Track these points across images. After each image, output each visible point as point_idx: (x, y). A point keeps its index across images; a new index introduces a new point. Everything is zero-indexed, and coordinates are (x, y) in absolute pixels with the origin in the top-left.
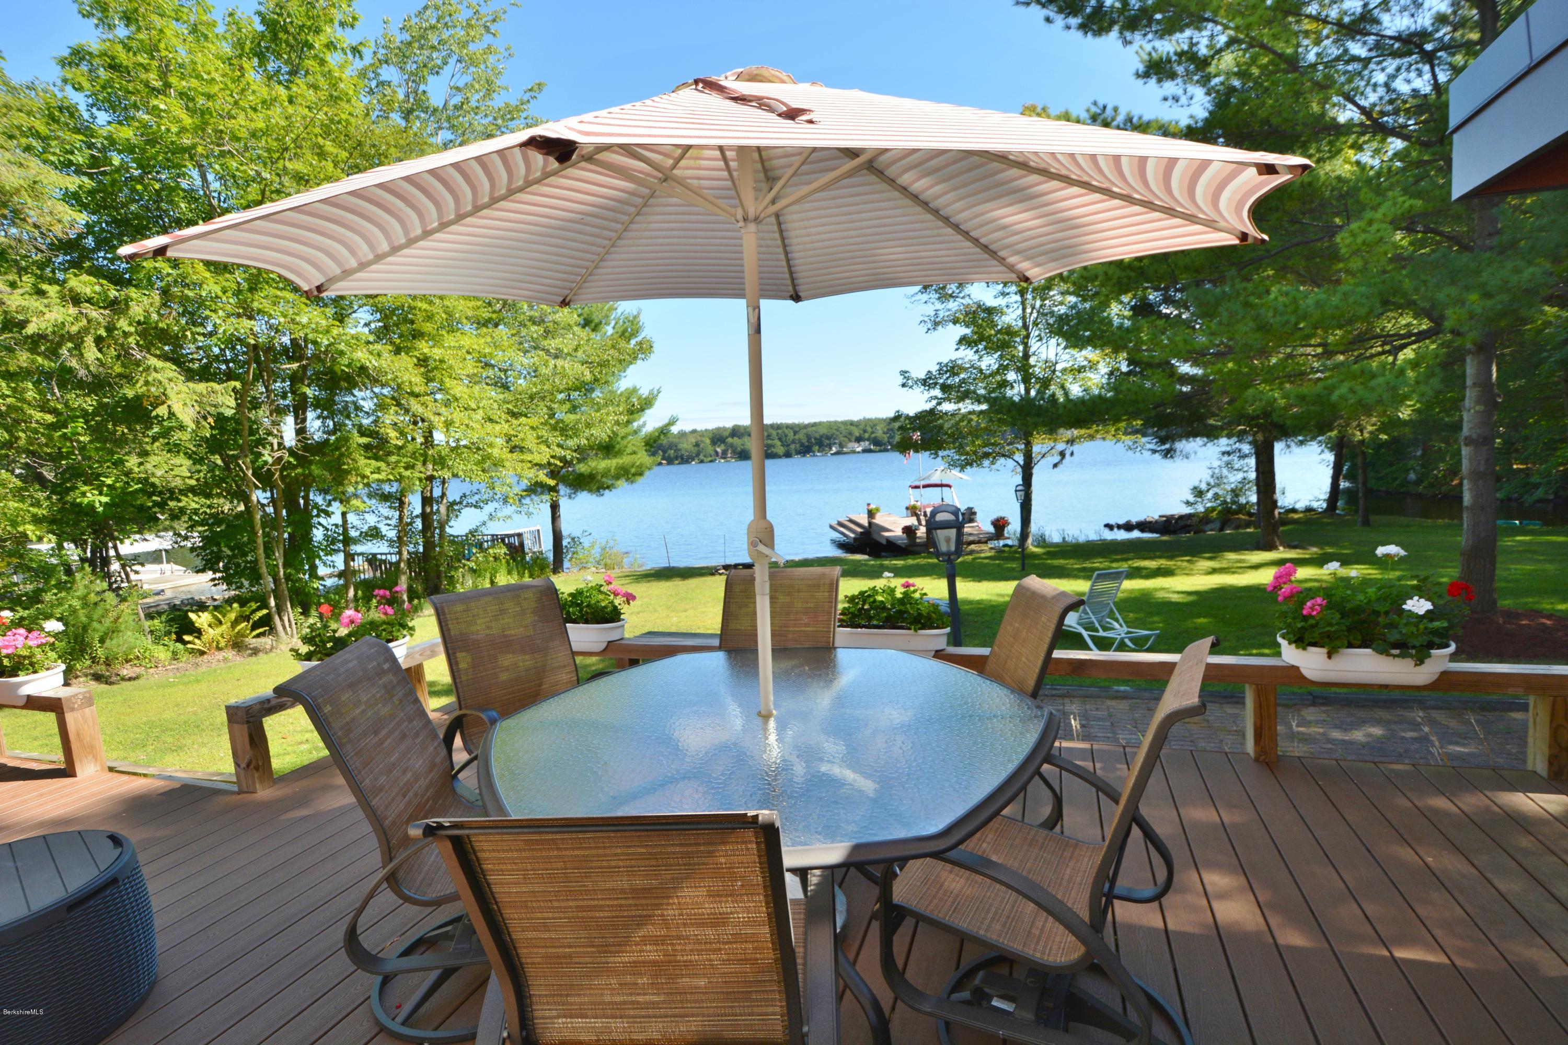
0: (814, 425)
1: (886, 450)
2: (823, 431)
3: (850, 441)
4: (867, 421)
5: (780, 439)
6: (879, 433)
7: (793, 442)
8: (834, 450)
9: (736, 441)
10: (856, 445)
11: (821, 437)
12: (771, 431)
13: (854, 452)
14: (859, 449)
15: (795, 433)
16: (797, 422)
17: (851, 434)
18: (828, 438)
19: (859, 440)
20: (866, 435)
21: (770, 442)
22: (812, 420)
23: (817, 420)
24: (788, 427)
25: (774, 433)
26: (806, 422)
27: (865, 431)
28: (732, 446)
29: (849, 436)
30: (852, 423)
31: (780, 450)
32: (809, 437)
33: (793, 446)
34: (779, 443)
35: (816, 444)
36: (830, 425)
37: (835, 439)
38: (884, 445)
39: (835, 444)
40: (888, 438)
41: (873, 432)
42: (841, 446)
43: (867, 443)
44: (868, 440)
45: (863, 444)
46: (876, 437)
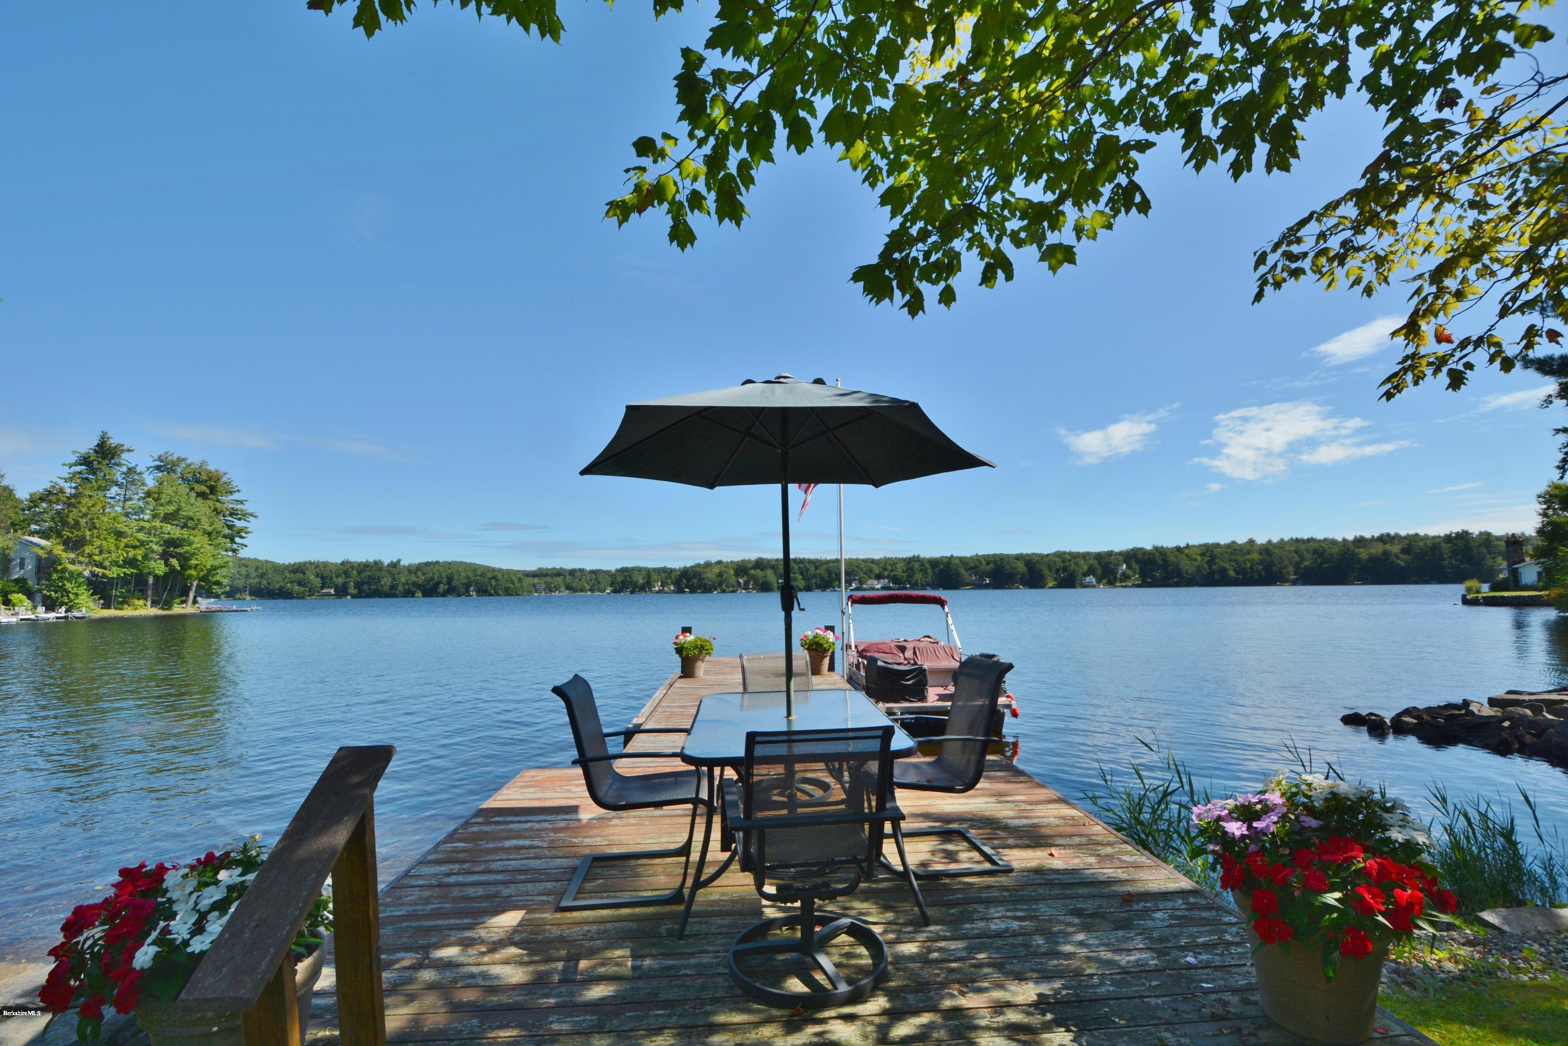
3: (870, 578)
4: (888, 560)
5: (801, 573)
6: (899, 572)
7: (814, 576)
8: (853, 586)
9: (758, 573)
10: (876, 582)
12: (794, 565)
13: (873, 589)
14: (879, 586)
15: (817, 568)
16: (819, 557)
17: (871, 571)
19: (878, 577)
20: (886, 573)
21: (792, 575)
24: (810, 561)
27: (885, 569)
28: (754, 577)
29: (869, 573)
30: (873, 561)
31: (801, 583)
32: (829, 572)
33: (814, 581)
34: (800, 577)
37: (855, 575)
38: (904, 583)
39: (855, 580)
40: (908, 576)
41: (892, 571)
42: (861, 582)
43: (886, 581)
44: (887, 577)
45: (882, 581)
46: (895, 575)
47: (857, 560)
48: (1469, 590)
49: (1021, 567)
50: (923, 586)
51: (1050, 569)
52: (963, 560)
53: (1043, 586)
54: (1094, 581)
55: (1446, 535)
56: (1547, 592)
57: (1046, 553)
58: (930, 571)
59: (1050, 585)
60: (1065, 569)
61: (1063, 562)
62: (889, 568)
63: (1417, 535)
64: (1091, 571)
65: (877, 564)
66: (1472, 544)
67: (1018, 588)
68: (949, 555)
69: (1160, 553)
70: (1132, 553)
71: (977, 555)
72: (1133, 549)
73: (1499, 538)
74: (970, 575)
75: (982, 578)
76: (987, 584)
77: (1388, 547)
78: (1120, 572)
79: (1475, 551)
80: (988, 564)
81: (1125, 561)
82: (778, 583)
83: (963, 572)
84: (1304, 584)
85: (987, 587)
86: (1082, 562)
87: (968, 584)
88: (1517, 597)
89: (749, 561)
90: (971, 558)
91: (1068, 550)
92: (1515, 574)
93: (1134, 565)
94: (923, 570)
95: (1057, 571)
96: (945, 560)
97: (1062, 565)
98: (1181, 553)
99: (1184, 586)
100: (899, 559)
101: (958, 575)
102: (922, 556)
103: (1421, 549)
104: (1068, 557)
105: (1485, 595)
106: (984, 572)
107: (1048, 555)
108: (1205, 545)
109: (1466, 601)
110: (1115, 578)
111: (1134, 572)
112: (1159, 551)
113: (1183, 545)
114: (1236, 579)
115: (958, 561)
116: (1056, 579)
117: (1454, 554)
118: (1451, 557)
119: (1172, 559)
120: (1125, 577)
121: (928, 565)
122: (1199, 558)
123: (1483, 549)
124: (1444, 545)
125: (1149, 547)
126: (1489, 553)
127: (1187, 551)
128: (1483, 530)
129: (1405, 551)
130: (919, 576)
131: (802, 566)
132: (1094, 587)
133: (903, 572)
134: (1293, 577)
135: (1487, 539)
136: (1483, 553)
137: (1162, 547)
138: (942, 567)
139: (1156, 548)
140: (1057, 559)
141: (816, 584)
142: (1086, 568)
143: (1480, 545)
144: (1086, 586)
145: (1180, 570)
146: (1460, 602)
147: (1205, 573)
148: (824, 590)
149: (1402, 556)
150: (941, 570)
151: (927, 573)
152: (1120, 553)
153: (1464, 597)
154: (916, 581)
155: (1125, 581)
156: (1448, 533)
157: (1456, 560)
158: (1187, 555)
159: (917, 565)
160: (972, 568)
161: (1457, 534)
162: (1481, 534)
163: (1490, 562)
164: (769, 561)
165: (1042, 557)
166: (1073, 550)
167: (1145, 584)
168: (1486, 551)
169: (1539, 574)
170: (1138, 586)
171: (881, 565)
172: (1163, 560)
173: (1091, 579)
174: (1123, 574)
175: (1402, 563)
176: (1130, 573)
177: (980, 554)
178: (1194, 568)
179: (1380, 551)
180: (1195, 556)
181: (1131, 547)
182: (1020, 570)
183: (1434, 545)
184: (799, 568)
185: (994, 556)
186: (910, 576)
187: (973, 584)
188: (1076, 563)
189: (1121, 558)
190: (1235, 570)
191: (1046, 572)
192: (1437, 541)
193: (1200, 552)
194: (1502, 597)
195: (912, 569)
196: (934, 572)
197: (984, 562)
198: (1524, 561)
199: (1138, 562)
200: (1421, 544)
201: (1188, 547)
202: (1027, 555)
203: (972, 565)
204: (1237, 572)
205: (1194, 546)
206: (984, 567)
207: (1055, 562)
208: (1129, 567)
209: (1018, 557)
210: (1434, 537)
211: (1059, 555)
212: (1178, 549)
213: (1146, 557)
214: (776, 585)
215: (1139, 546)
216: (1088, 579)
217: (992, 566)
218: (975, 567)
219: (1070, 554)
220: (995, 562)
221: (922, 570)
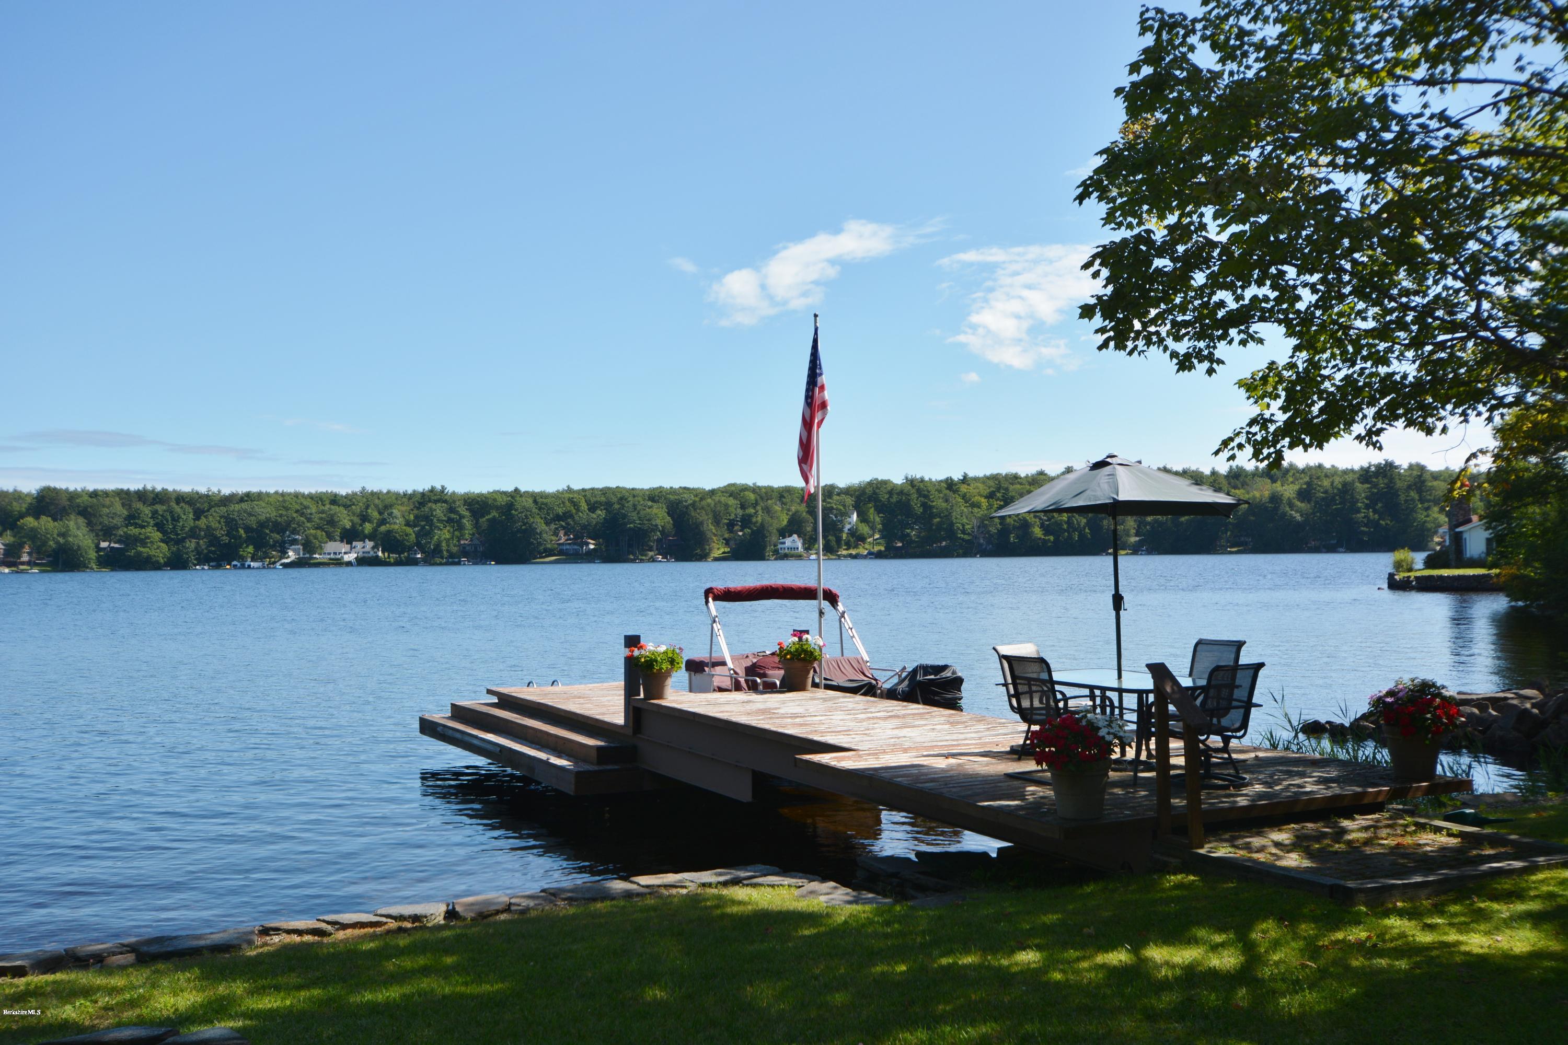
0: (247, 497)
1: (413, 562)
2: (265, 512)
3: (331, 538)
4: (369, 498)
5: (160, 527)
6: (398, 523)
7: (193, 533)
8: (292, 555)
9: (46, 523)
10: (344, 547)
11: (262, 525)
12: (139, 505)
13: (338, 563)
14: (351, 557)
15: (198, 514)
16: (203, 490)
17: (332, 522)
18: (279, 528)
19: (350, 536)
20: (368, 527)
21: (133, 531)
22: (241, 489)
23: (254, 489)
24: (180, 498)
25: (146, 511)
26: (226, 491)
27: (365, 518)
28: (33, 535)
29: (329, 527)
30: (335, 500)
31: (160, 550)
32: (231, 523)
33: (191, 544)
34: (157, 535)
35: (249, 541)
36: (283, 500)
37: (294, 532)
38: (410, 549)
39: (294, 542)
40: (418, 535)
41: (383, 522)
42: (309, 547)
43: (369, 544)
44: (371, 537)
45: (359, 545)
46: (389, 532)
47: (297, 495)
48: (1398, 565)
49: (660, 516)
50: (452, 555)
51: (717, 521)
52: (537, 498)
53: (702, 557)
54: (800, 544)
55: (1362, 468)
56: (1498, 571)
57: (708, 487)
58: (467, 523)
59: (717, 553)
60: (746, 521)
61: (743, 507)
62: (375, 514)
63: (1320, 466)
64: (794, 527)
65: (346, 506)
66: (1399, 484)
67: (653, 560)
68: (510, 488)
69: (919, 491)
70: (869, 491)
71: (570, 490)
72: (870, 483)
73: (1436, 476)
74: (556, 534)
75: (579, 539)
76: (590, 552)
77: (1278, 486)
78: (848, 527)
79: (1402, 498)
80: (592, 508)
81: (857, 507)
82: (98, 549)
83: (540, 525)
84: (1150, 552)
85: (590, 557)
86: (778, 508)
87: (550, 553)
88: (1460, 577)
89: (17, 496)
90: (557, 496)
91: (750, 483)
92: (1458, 540)
93: (872, 513)
94: (455, 522)
95: (731, 525)
96: (502, 501)
97: (740, 512)
98: (956, 491)
99: (958, 556)
100: (397, 496)
101: (530, 531)
102: (450, 489)
103: (1326, 492)
104: (752, 496)
105: (1418, 574)
106: (584, 527)
107: (713, 492)
108: (995, 478)
109: (1395, 585)
110: (839, 540)
111: (873, 528)
112: (916, 486)
113: (957, 476)
114: (1045, 542)
115: (529, 503)
116: (727, 542)
117: (1373, 500)
118: (1367, 507)
119: (939, 503)
120: (857, 538)
121: (463, 511)
122: (984, 502)
123: (1413, 494)
124: (1358, 485)
125: (898, 479)
126: (1422, 501)
127: (964, 488)
128: (1414, 462)
129: (1304, 495)
130: (443, 534)
131: (160, 508)
132: (799, 557)
133: (408, 524)
134: (1134, 539)
135: (1420, 476)
136: (1413, 500)
137: (922, 480)
138: (494, 514)
139: (911, 482)
140: (731, 501)
141: (198, 551)
142: (784, 520)
143: (1409, 487)
144: (785, 557)
145: (952, 524)
146: (1385, 586)
147: (993, 530)
148: (218, 567)
149: (1298, 504)
150: (493, 521)
151: (461, 528)
152: (848, 491)
153: (1391, 576)
154: (438, 546)
155: (856, 547)
156: (1366, 465)
157: (1375, 512)
158: (964, 497)
159: (439, 511)
160: (558, 518)
161: (1378, 466)
162: (1411, 467)
163: (1421, 516)
164: (72, 496)
165: (703, 495)
166: (762, 483)
167: (890, 553)
168: (1416, 497)
169: (1489, 541)
170: (879, 555)
171: (357, 509)
172: (924, 505)
173: (794, 542)
174: (852, 532)
175: (1298, 517)
176: (864, 529)
177: (576, 486)
178: (975, 522)
179: (1267, 494)
180: (977, 499)
181: (868, 479)
182: (659, 522)
183: (1345, 484)
184: (155, 513)
185: (605, 491)
186: (425, 534)
187: (561, 553)
188: (767, 510)
189: (849, 501)
190: (1042, 526)
191: (709, 527)
192: (1349, 478)
193: (986, 492)
194: (1441, 577)
195: (428, 519)
196: (476, 525)
197: (584, 506)
198: (1470, 521)
199: (881, 508)
200: (1326, 483)
201: (965, 480)
202: (672, 491)
203: (560, 511)
204: (1047, 530)
205: (976, 479)
206: (584, 516)
207: (727, 506)
208: (863, 518)
209: (655, 496)
210: (1346, 472)
211: (735, 491)
212: (950, 484)
213: (895, 499)
214: (93, 555)
215: (881, 477)
216: (788, 542)
217: (601, 513)
218: (566, 516)
219: (755, 489)
220: (608, 505)
221: (450, 520)
